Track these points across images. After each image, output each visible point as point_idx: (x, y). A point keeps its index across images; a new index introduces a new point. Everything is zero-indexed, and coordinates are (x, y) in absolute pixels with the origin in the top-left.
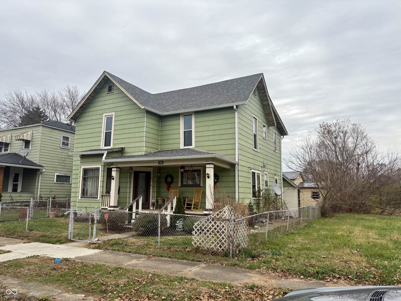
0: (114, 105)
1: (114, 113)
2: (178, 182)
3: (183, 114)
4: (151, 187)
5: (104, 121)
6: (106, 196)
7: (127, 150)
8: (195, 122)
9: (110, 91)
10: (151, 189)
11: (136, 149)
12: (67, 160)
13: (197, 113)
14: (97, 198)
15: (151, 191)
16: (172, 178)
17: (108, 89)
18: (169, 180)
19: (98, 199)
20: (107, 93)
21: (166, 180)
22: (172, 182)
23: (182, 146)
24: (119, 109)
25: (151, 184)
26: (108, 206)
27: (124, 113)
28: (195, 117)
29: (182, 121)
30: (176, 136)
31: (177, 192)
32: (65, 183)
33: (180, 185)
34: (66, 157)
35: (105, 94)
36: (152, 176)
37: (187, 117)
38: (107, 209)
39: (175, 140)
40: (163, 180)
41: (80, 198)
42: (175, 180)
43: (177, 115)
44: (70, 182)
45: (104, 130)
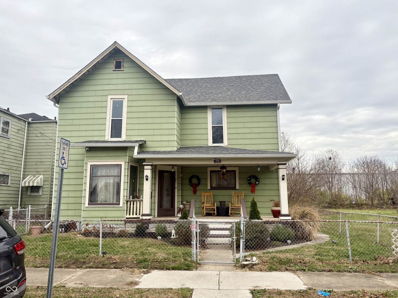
0: (126, 87)
1: (126, 97)
2: (207, 184)
3: (211, 107)
4: (176, 190)
5: (110, 105)
6: (134, 201)
7: (148, 144)
8: (227, 117)
9: (119, 69)
10: (176, 192)
11: (164, 143)
12: (6, 153)
13: (229, 107)
14: (119, 204)
15: (176, 194)
16: (199, 179)
17: (116, 65)
18: (195, 181)
19: (121, 205)
20: (113, 70)
21: (190, 182)
22: (199, 184)
23: (210, 143)
24: (134, 92)
25: (176, 186)
26: (141, 214)
27: (143, 97)
28: (227, 112)
29: (209, 115)
30: (203, 131)
31: (211, 195)
32: (3, 185)
33: (209, 188)
34: (6, 149)
35: (110, 71)
36: (176, 177)
37: (217, 111)
38: (139, 218)
39: (201, 135)
40: (187, 182)
41: (87, 205)
42: (202, 182)
43: (204, 108)
44: (8, 184)
45: (109, 117)
